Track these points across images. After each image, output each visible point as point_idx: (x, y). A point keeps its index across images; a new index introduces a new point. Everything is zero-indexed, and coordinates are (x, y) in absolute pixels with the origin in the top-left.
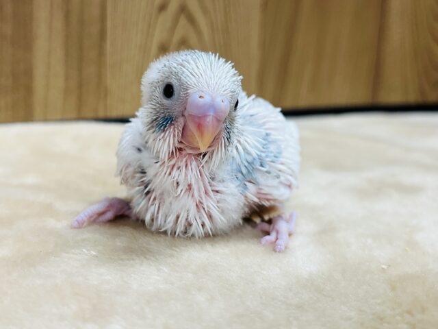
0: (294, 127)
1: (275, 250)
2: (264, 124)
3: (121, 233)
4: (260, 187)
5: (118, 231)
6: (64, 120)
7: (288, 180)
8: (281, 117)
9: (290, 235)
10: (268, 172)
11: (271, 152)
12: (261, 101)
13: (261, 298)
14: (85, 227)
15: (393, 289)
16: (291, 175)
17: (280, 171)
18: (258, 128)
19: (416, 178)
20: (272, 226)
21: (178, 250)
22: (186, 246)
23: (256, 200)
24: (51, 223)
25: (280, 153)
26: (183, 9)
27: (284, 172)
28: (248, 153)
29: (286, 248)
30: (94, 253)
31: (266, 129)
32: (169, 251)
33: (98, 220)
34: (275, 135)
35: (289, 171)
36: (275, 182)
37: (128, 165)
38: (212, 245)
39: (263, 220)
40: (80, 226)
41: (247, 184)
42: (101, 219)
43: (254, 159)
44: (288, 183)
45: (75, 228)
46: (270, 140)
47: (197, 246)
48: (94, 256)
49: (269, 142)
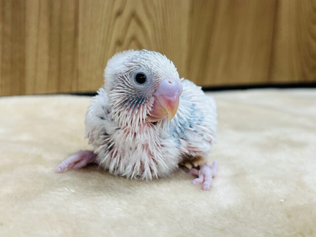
0: (212, 99)
1: (202, 189)
2: (190, 98)
3: (92, 176)
4: (190, 143)
5: (89, 175)
6: (47, 94)
7: (209, 138)
8: (202, 93)
9: (213, 177)
10: (196, 132)
11: (197, 117)
12: (188, 82)
13: (194, 223)
14: (66, 171)
15: (289, 217)
16: (211, 134)
17: (203, 131)
18: (187, 100)
19: (302, 136)
20: (200, 171)
21: (133, 189)
22: (139, 186)
23: (187, 152)
24: (41, 169)
25: (203, 118)
26: (134, 15)
27: (206, 132)
28: (181, 118)
29: (211, 187)
30: (73, 191)
31: (192, 101)
32: (127, 190)
33: (75, 167)
34: (198, 106)
35: (210, 131)
36: (200, 139)
37: (94, 129)
38: (158, 185)
39: (194, 167)
40: (62, 171)
41: (181, 140)
42: (77, 166)
43: (186, 122)
44: (209, 140)
45: (58, 172)
46: (195, 109)
47: (147, 186)
48: (73, 193)
49: (195, 110)
